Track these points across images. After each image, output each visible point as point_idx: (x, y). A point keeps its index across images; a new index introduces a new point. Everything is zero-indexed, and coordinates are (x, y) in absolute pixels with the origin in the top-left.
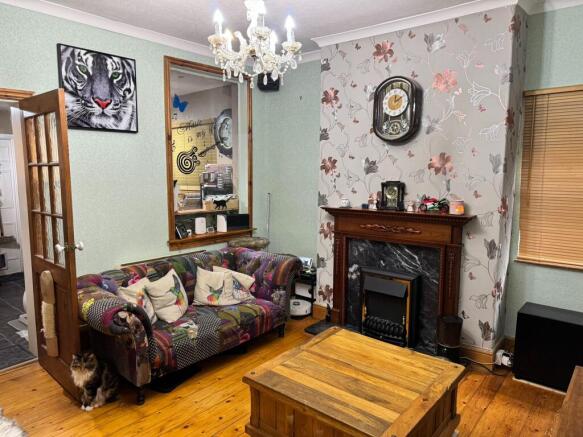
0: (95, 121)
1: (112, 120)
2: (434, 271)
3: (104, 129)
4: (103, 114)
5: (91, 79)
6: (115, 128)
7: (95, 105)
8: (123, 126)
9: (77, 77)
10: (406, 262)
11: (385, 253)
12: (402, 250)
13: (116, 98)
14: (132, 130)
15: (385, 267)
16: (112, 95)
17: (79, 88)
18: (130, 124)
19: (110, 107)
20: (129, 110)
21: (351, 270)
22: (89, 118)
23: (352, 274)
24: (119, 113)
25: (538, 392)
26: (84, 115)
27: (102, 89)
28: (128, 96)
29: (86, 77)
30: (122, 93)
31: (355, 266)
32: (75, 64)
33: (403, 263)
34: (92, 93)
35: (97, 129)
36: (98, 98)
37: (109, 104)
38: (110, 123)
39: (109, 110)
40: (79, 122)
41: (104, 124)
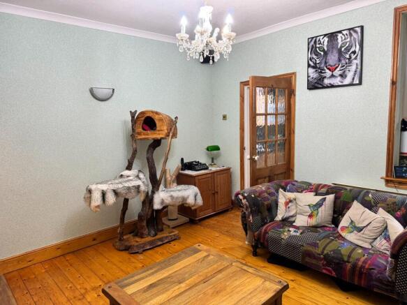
0: (327, 82)
1: (339, 78)
3: (332, 86)
4: (333, 76)
5: (326, 53)
6: (340, 84)
7: (327, 71)
8: (347, 81)
9: (317, 55)
13: (343, 62)
14: (354, 83)
16: (340, 60)
17: (318, 62)
18: (353, 79)
19: (338, 69)
20: (353, 68)
22: (323, 81)
24: (344, 72)
26: (320, 79)
27: (333, 58)
28: (353, 57)
29: (322, 53)
30: (348, 56)
32: (316, 47)
34: (326, 63)
35: (327, 87)
36: (330, 65)
37: (337, 67)
38: (337, 81)
39: (337, 72)
40: (316, 85)
41: (332, 83)
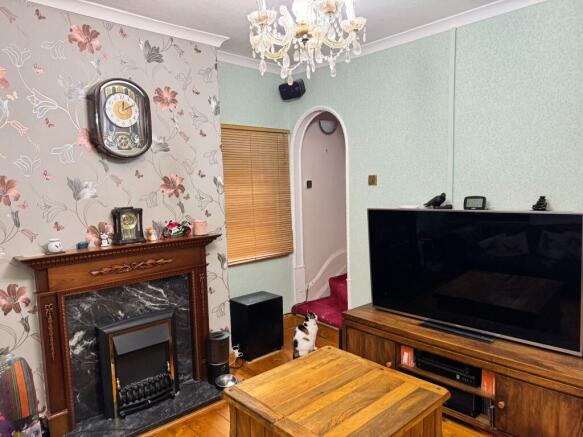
2: (181, 298)
10: (151, 300)
11: (123, 299)
12: (144, 288)
15: (125, 318)
21: (72, 343)
23: (74, 348)
25: (271, 359)
31: (79, 335)
33: (148, 304)
